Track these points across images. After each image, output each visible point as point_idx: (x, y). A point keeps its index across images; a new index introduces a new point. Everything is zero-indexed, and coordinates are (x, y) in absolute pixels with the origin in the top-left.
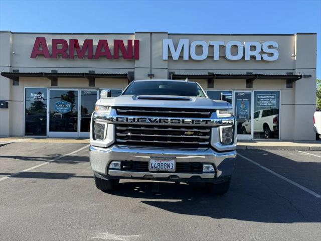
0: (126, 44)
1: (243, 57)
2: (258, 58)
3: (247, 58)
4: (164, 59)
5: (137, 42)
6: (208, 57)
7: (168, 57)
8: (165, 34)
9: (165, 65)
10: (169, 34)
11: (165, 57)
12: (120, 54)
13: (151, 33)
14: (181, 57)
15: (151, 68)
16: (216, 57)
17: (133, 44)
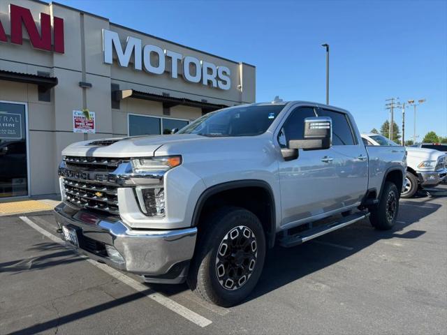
0: (37, 19)
1: (202, 80)
2: (215, 85)
3: (205, 83)
4: (106, 61)
5: (59, 22)
6: (165, 72)
7: (113, 60)
8: (104, 21)
9: (107, 71)
10: (110, 23)
11: (109, 59)
12: (25, 36)
13: (82, 13)
14: (132, 64)
15: (84, 72)
16: (175, 75)
17: (52, 24)
